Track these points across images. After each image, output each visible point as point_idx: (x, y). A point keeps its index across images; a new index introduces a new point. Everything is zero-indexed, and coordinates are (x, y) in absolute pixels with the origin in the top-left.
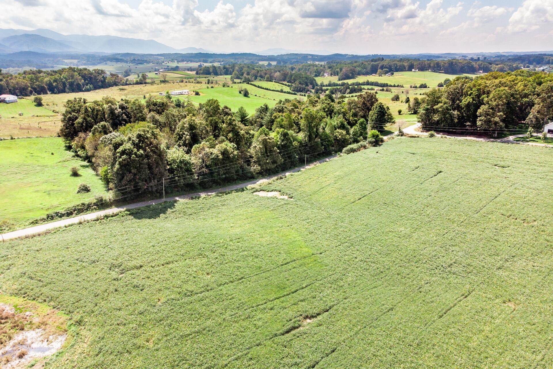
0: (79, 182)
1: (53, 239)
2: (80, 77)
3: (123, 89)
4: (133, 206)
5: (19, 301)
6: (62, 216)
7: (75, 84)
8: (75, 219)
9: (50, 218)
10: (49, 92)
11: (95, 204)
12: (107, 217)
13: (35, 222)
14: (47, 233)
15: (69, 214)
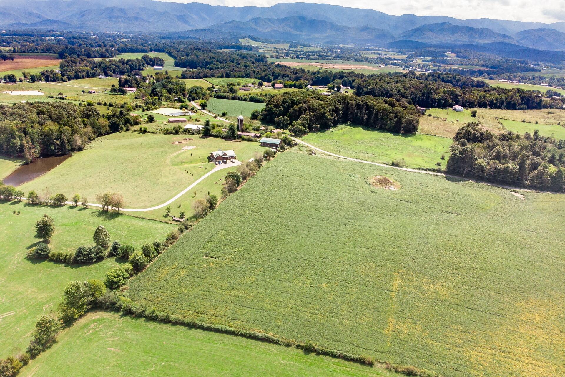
0: (441, 161)
1: (415, 174)
2: (520, 98)
3: (551, 113)
4: (448, 176)
5: (395, 181)
6: (423, 169)
7: (512, 102)
8: (426, 172)
9: (419, 169)
10: (488, 107)
11: (437, 170)
12: (437, 175)
13: (414, 168)
14: (415, 172)
15: (426, 170)
